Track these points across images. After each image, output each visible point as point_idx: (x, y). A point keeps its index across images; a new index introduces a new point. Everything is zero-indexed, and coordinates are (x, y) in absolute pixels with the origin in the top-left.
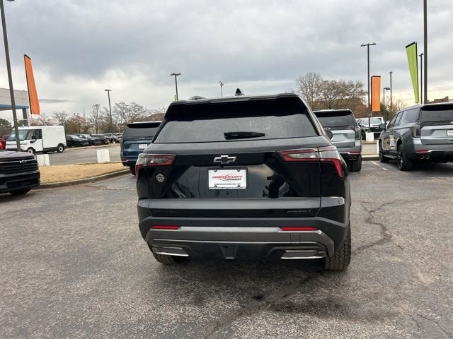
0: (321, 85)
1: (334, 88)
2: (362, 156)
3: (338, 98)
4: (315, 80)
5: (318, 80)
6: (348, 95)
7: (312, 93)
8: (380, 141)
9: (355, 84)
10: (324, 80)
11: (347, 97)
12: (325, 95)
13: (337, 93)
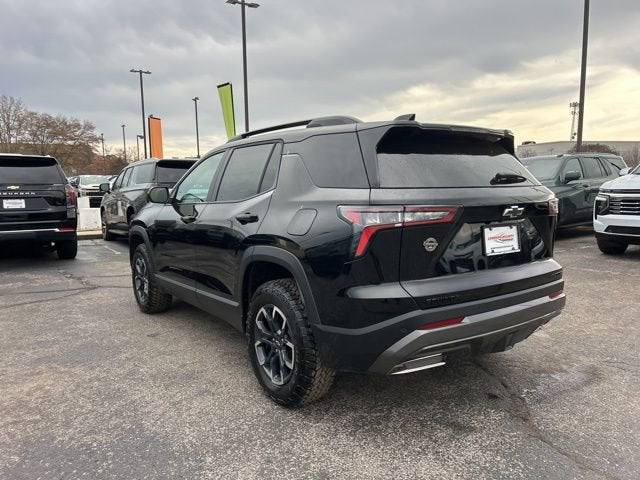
0: (24, 119)
1: (48, 126)
2: (78, 234)
3: (56, 141)
4: (13, 108)
5: (18, 108)
6: (71, 139)
7: (9, 129)
8: (103, 209)
9: (82, 123)
10: (30, 110)
11: (70, 142)
12: (34, 134)
13: (53, 135)
